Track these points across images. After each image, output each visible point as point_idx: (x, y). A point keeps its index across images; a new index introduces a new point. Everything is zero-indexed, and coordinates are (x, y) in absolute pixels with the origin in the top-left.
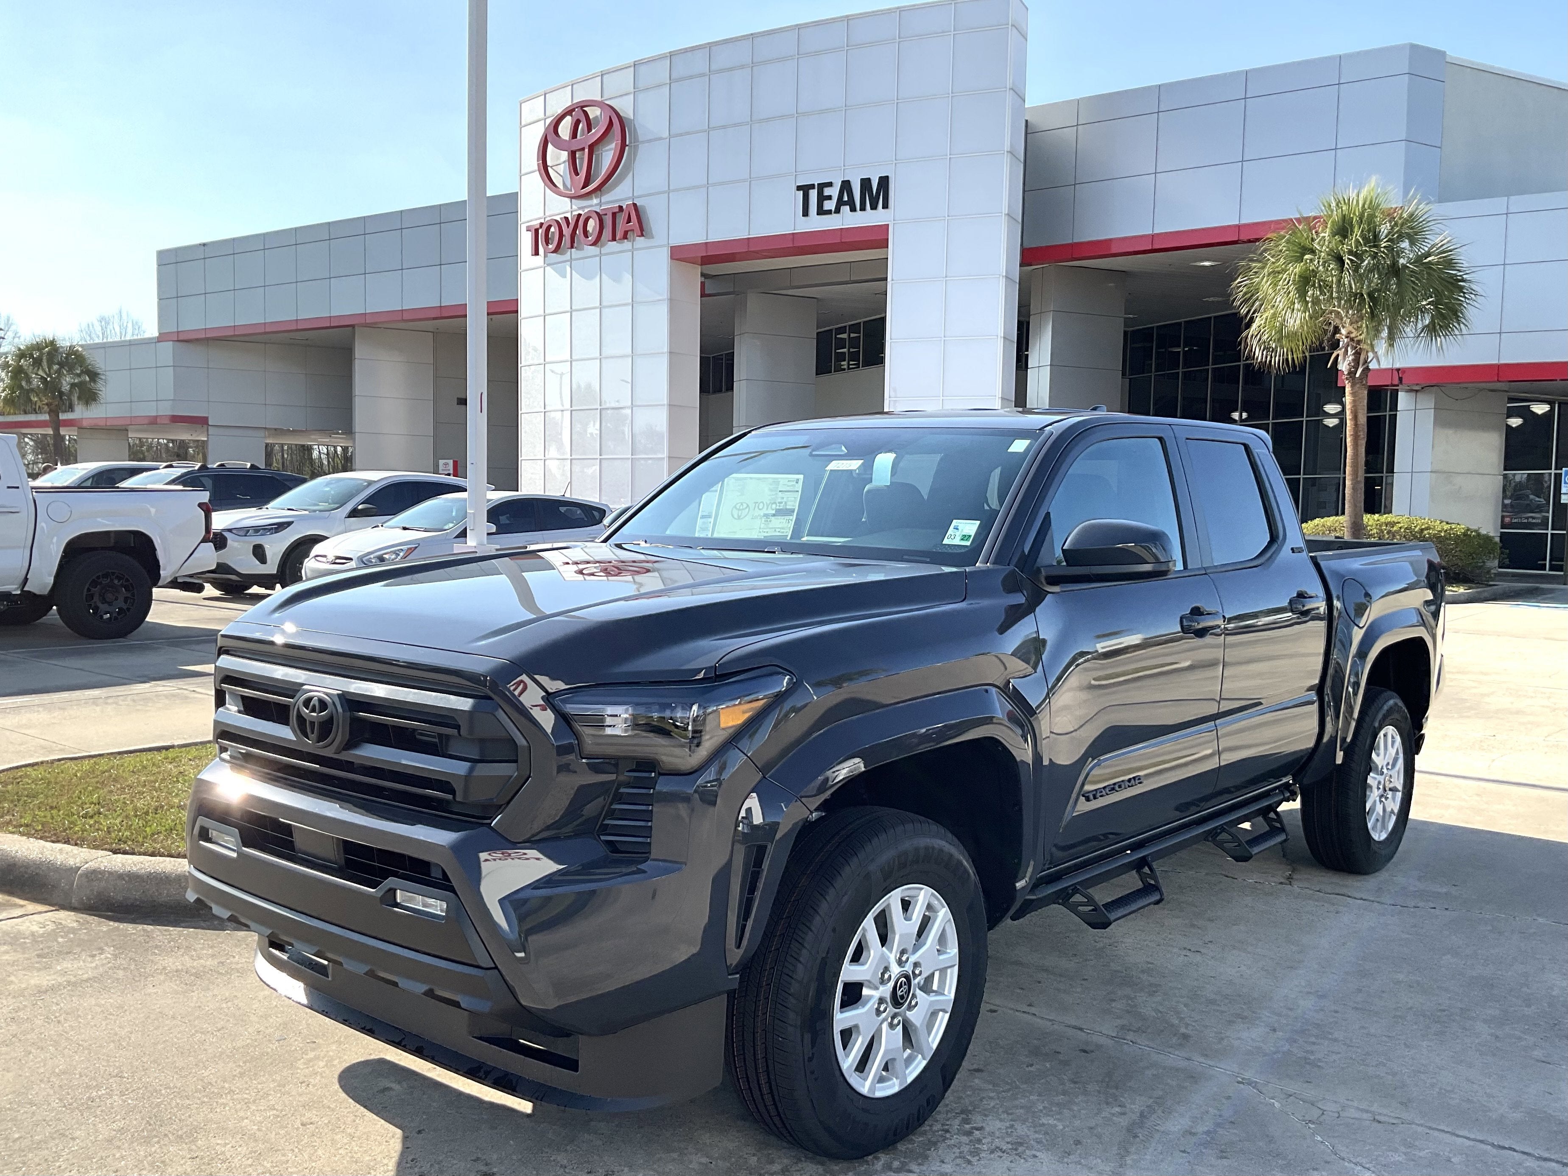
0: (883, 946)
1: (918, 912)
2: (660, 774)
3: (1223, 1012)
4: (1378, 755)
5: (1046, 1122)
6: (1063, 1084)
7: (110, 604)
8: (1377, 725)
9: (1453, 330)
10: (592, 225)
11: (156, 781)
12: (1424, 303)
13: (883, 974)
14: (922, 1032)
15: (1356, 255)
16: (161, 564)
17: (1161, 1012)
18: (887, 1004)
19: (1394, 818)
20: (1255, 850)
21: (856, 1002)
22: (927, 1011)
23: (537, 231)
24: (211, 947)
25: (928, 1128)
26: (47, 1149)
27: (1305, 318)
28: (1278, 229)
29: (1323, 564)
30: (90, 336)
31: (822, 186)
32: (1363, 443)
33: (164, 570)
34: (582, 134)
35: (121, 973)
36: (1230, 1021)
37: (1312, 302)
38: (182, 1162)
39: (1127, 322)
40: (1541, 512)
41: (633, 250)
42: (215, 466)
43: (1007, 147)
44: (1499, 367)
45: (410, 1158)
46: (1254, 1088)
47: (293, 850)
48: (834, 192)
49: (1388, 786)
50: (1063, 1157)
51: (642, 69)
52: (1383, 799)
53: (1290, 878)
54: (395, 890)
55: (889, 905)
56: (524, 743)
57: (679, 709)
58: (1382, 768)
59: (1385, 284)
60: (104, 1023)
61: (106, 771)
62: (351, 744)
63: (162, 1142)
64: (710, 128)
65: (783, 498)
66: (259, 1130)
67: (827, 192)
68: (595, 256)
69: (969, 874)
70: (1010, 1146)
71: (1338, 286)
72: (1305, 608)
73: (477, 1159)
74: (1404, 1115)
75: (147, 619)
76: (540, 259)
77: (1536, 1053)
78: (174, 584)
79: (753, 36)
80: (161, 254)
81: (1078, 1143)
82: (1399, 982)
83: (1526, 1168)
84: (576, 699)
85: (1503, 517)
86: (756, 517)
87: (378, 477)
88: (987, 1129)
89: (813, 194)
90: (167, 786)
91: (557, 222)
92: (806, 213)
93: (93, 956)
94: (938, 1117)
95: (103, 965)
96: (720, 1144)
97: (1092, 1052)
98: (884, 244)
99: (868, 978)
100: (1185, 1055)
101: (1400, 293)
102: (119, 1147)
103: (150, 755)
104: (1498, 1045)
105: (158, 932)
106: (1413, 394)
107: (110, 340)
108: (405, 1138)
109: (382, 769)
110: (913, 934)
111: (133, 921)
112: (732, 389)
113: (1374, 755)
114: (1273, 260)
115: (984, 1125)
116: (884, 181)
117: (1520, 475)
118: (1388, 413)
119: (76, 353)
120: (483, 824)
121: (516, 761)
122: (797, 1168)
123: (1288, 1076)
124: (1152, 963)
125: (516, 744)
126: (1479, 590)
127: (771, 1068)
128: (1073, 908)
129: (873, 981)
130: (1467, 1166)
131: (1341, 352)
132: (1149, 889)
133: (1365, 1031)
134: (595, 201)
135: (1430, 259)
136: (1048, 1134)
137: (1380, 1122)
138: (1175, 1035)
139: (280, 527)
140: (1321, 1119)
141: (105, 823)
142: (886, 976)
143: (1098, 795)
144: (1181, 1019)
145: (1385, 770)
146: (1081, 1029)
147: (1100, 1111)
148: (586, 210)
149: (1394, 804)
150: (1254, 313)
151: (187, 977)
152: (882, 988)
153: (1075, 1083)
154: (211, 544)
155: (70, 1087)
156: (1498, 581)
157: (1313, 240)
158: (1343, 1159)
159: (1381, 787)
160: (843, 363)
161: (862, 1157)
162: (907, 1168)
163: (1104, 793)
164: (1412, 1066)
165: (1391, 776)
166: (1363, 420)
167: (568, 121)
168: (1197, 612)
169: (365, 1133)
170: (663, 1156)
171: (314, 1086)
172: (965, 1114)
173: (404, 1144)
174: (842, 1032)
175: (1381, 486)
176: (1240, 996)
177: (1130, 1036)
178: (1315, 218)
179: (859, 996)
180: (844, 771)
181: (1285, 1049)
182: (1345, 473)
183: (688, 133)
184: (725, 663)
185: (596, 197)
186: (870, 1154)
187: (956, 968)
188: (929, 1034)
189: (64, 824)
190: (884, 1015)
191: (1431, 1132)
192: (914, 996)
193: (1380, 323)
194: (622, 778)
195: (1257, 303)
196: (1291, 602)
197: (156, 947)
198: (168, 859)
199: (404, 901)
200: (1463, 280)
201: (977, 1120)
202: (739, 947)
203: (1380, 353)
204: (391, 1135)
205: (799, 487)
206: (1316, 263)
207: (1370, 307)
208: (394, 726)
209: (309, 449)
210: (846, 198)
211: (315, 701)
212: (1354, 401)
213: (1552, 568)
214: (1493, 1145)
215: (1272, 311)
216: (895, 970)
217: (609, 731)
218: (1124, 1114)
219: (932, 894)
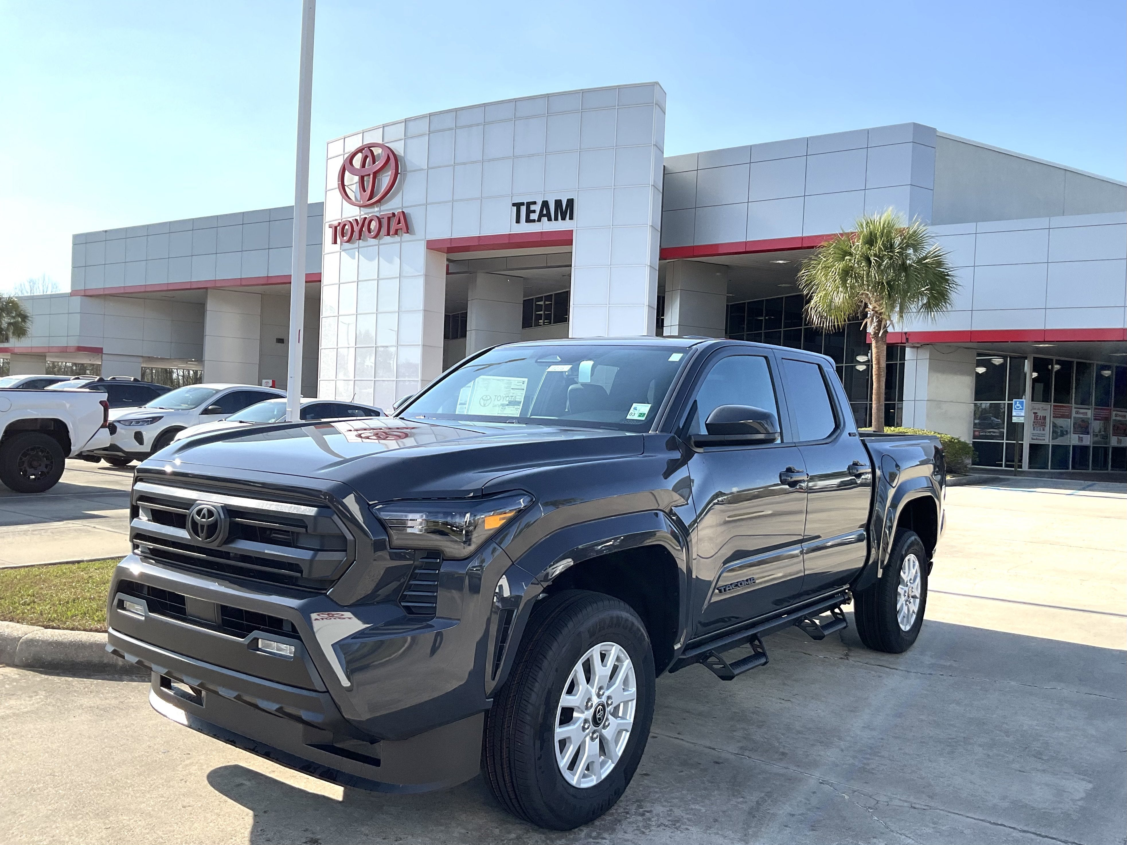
0: (588, 683)
1: (611, 661)
2: (443, 560)
3: (806, 739)
4: (904, 573)
5: (694, 807)
6: (704, 783)
7: (35, 468)
8: (904, 553)
9: (941, 307)
10: (374, 225)
11: (73, 582)
12: (923, 289)
13: (587, 703)
14: (612, 745)
15: (879, 257)
16: (72, 441)
17: (766, 738)
18: (590, 723)
19: (914, 616)
20: (826, 633)
21: (569, 722)
22: (616, 730)
23: (336, 228)
24: (114, 692)
25: (614, 811)
26: (4, 822)
27: (845, 297)
28: (829, 239)
29: (868, 445)
30: (21, 292)
31: (529, 204)
32: (883, 379)
33: (74, 446)
34: (369, 165)
35: (50, 709)
36: (812, 745)
37: (850, 287)
38: (99, 831)
39: (728, 299)
40: (999, 428)
41: (401, 242)
42: (109, 379)
43: (651, 182)
44: (971, 332)
45: (259, 829)
46: (830, 786)
47: (185, 614)
48: (537, 208)
49: (911, 594)
50: (707, 829)
51: (411, 124)
52: (908, 603)
53: (847, 655)
54: (258, 639)
55: (592, 656)
56: (352, 538)
57: (458, 516)
58: (907, 582)
59: (898, 275)
60: (40, 740)
61: (38, 575)
62: (229, 540)
63: (84, 818)
64: (455, 164)
65: (513, 393)
66: (153, 810)
67: (532, 208)
68: (375, 245)
69: (644, 636)
70: (670, 823)
71: (867, 277)
72: (858, 472)
73: (306, 830)
74: (932, 804)
75: (60, 481)
76: (337, 247)
77: (1013, 765)
78: (80, 456)
79: (485, 105)
80: (76, 237)
81: (716, 821)
82: (922, 721)
83: (1013, 837)
84: (388, 508)
85: (974, 431)
86: (495, 406)
87: (223, 387)
88: (654, 812)
89: (523, 209)
90: (81, 586)
91: (350, 222)
92: (518, 221)
93: (31, 697)
94: (621, 804)
95: (38, 703)
96: (473, 821)
97: (722, 763)
98: (570, 242)
99: (577, 705)
100: (785, 766)
101: (907, 282)
102: (55, 822)
103: (67, 566)
104: (990, 760)
105: (75, 682)
106: (915, 350)
107: (35, 294)
108: (255, 816)
109: (250, 557)
110: (608, 676)
111: (58, 675)
112: (465, 336)
113: (902, 573)
114: (825, 259)
115: (652, 809)
116: (570, 202)
117: (985, 404)
118: (898, 362)
119: (12, 302)
120: (322, 593)
121: (345, 551)
122: (528, 837)
123: (853, 779)
124: (758, 708)
125: (346, 538)
126: (960, 478)
127: (512, 764)
128: (710, 667)
129: (581, 707)
130: (974, 836)
131: (868, 321)
132: (759, 655)
133: (902, 751)
134: (376, 209)
135: (927, 261)
136: (696, 815)
137: (915, 808)
138: (777, 752)
139: (154, 420)
140: (876, 806)
141: (38, 609)
142: (590, 704)
143: (727, 589)
144: (780, 743)
145: (909, 584)
146: (714, 749)
147: (729, 800)
148: (370, 215)
149: (915, 607)
150: (812, 293)
151: (97, 711)
152: (586, 712)
153: (712, 782)
154: (107, 429)
155: (18, 782)
156: (971, 473)
157: (851, 247)
158: (892, 831)
159: (906, 594)
160: (540, 321)
161: (570, 830)
162: (601, 836)
163: (731, 588)
164: (934, 773)
165: (912, 588)
166: (883, 364)
167: (359, 156)
168: (789, 470)
169: (227, 813)
170: (434, 828)
171: (190, 782)
172: (639, 803)
173: (255, 820)
174: (560, 741)
175: (894, 410)
176: (818, 728)
177: (747, 753)
178: (852, 233)
179: (571, 717)
180: (560, 567)
181: (850, 762)
182: (871, 400)
183: (440, 167)
184: (486, 487)
185: (377, 207)
186: (577, 827)
187: (635, 701)
188: (617, 746)
189: (9, 609)
190: (587, 731)
191: (949, 814)
192: (607, 719)
193: (894, 301)
194: (416, 563)
195: (815, 287)
196: (849, 468)
197: (75, 691)
198: (84, 632)
199: (263, 647)
200: (948, 275)
201: (647, 806)
202: (494, 679)
203: (894, 322)
204: (246, 814)
205: (525, 386)
206: (853, 261)
207: (888, 291)
208: (259, 528)
209: (171, 372)
210: (545, 212)
211: (205, 511)
212: (877, 352)
213: (1006, 466)
214: (990, 822)
215: (824, 293)
216: (595, 700)
217: (409, 530)
218: (746, 802)
219: (620, 649)
